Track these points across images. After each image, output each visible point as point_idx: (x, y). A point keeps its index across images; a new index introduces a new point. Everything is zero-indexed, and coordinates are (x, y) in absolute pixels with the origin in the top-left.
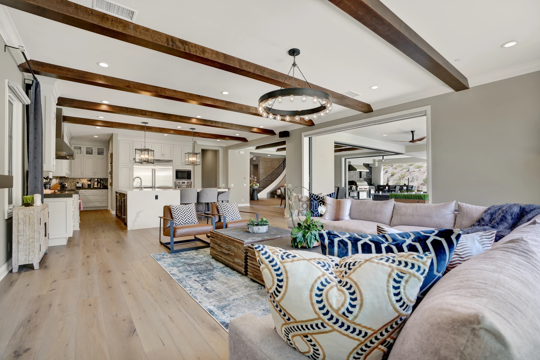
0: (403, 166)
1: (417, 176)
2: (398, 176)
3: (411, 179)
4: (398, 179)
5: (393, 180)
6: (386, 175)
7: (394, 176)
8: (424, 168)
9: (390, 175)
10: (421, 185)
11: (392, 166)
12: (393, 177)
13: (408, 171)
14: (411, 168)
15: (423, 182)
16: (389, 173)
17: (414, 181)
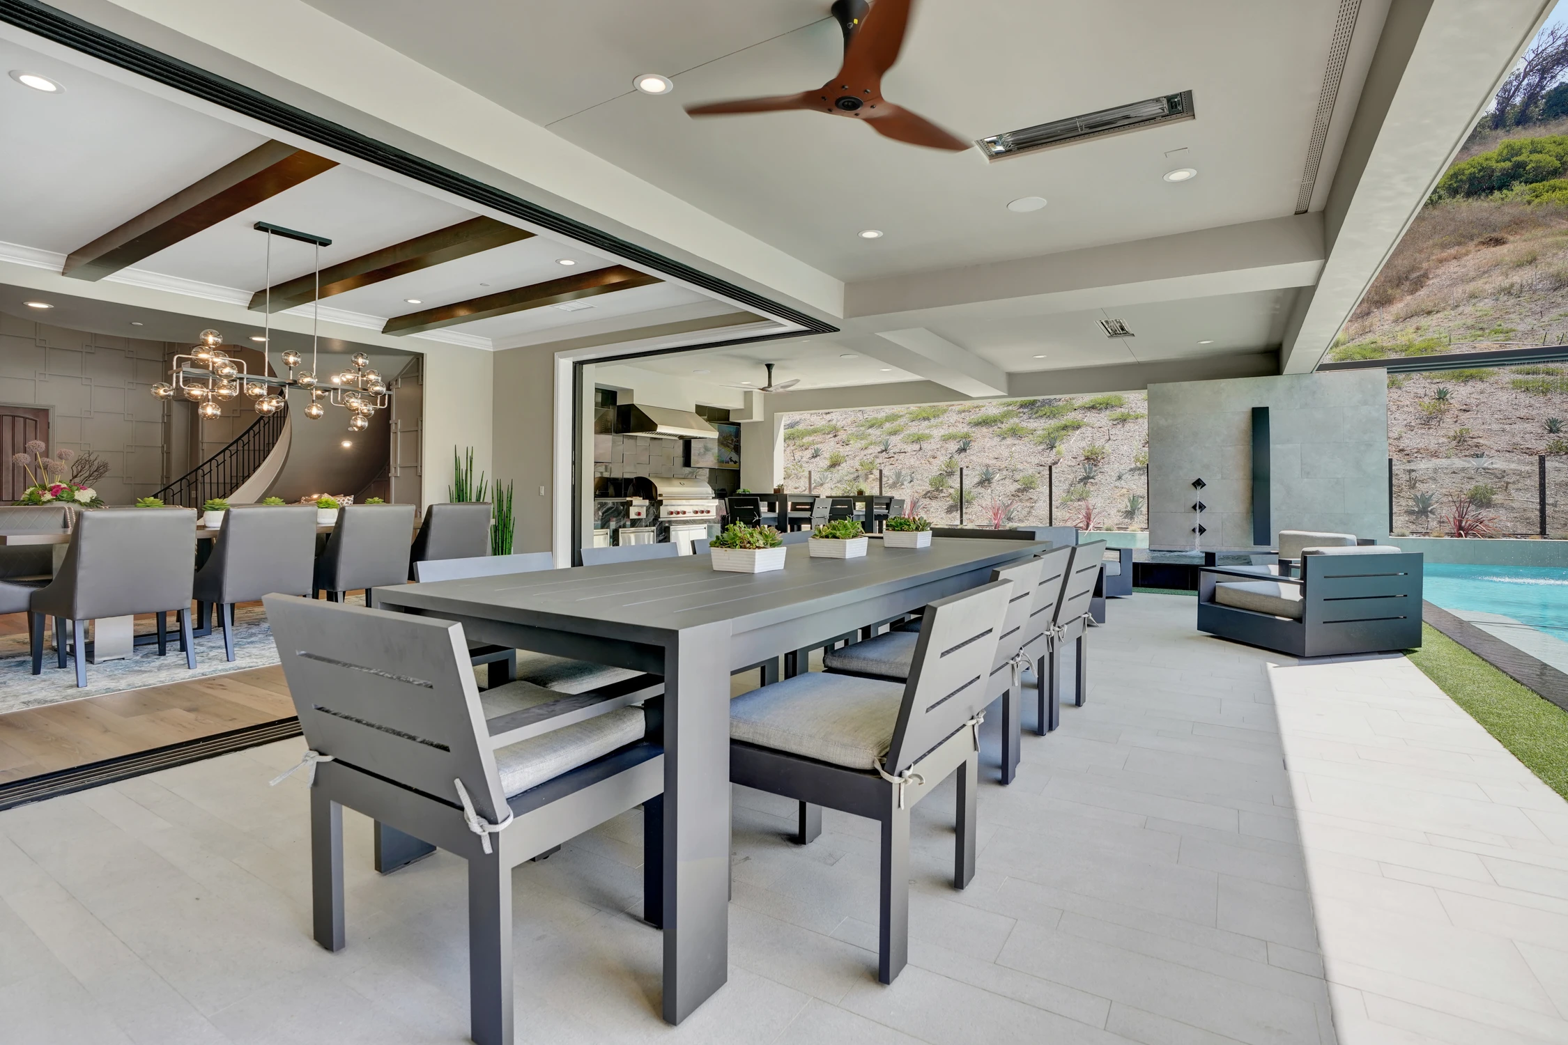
0: (869, 435)
1: (911, 467)
2: (853, 467)
3: (894, 477)
4: (852, 476)
5: (835, 480)
6: (812, 463)
7: (837, 468)
8: (932, 440)
9: (828, 463)
10: (925, 496)
11: (835, 436)
12: (834, 470)
13: (883, 451)
14: (894, 440)
15: (929, 488)
16: (825, 458)
17: (903, 484)
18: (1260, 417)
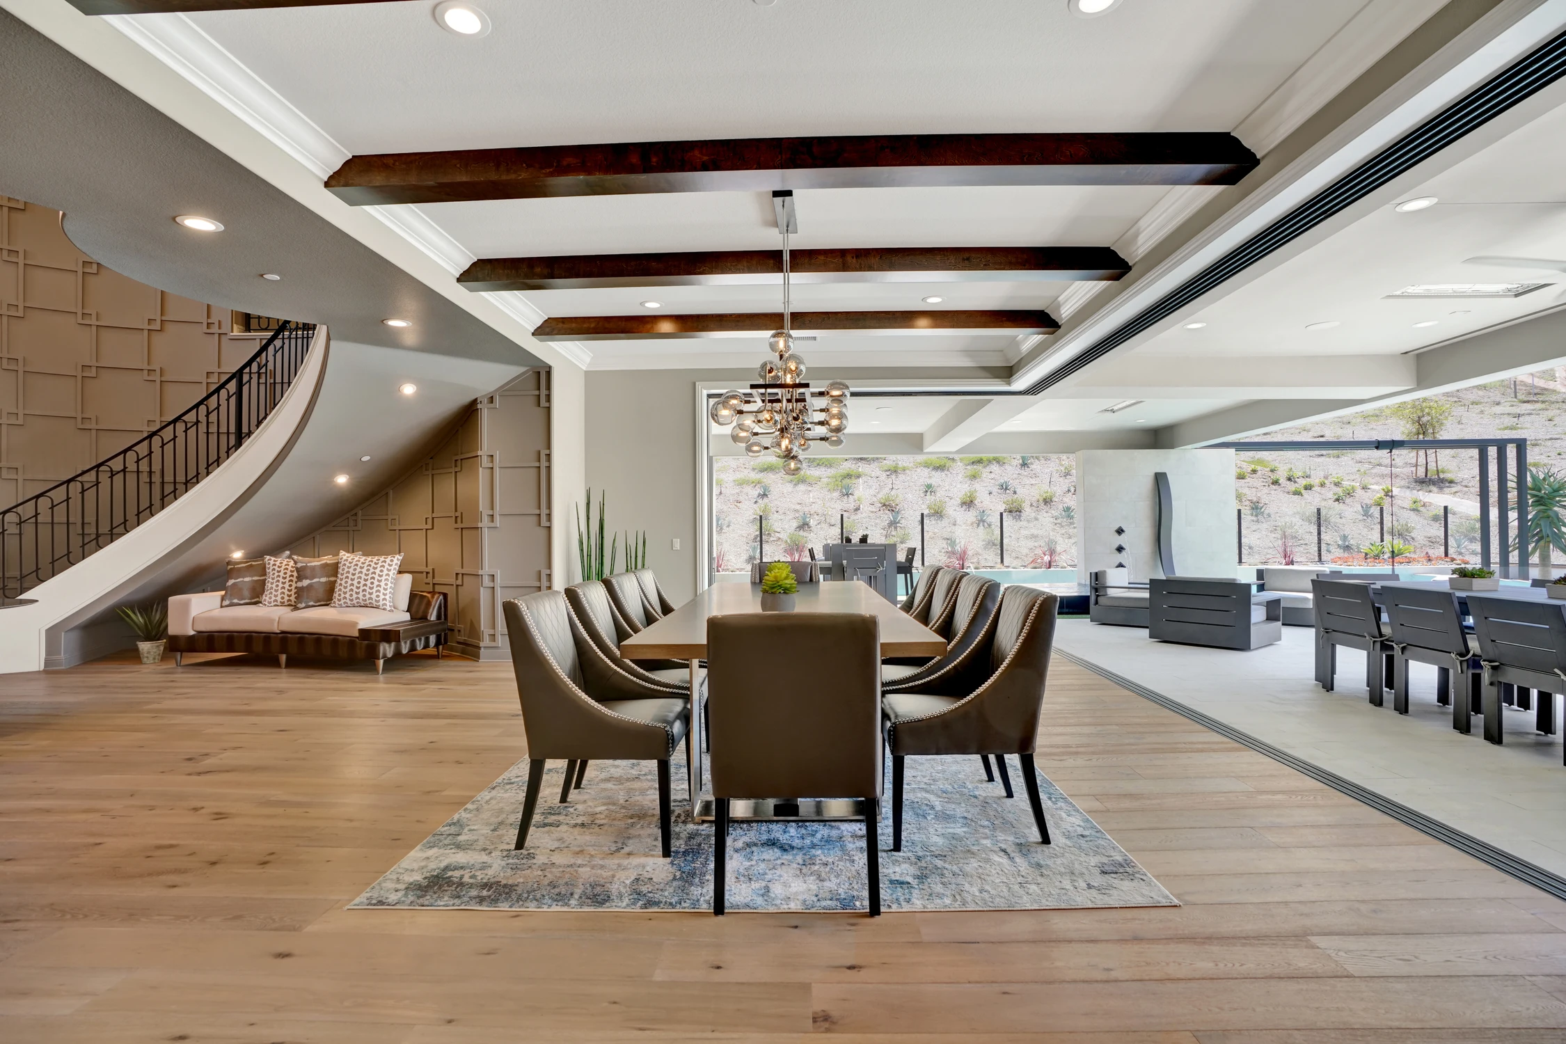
18: (1160, 480)
